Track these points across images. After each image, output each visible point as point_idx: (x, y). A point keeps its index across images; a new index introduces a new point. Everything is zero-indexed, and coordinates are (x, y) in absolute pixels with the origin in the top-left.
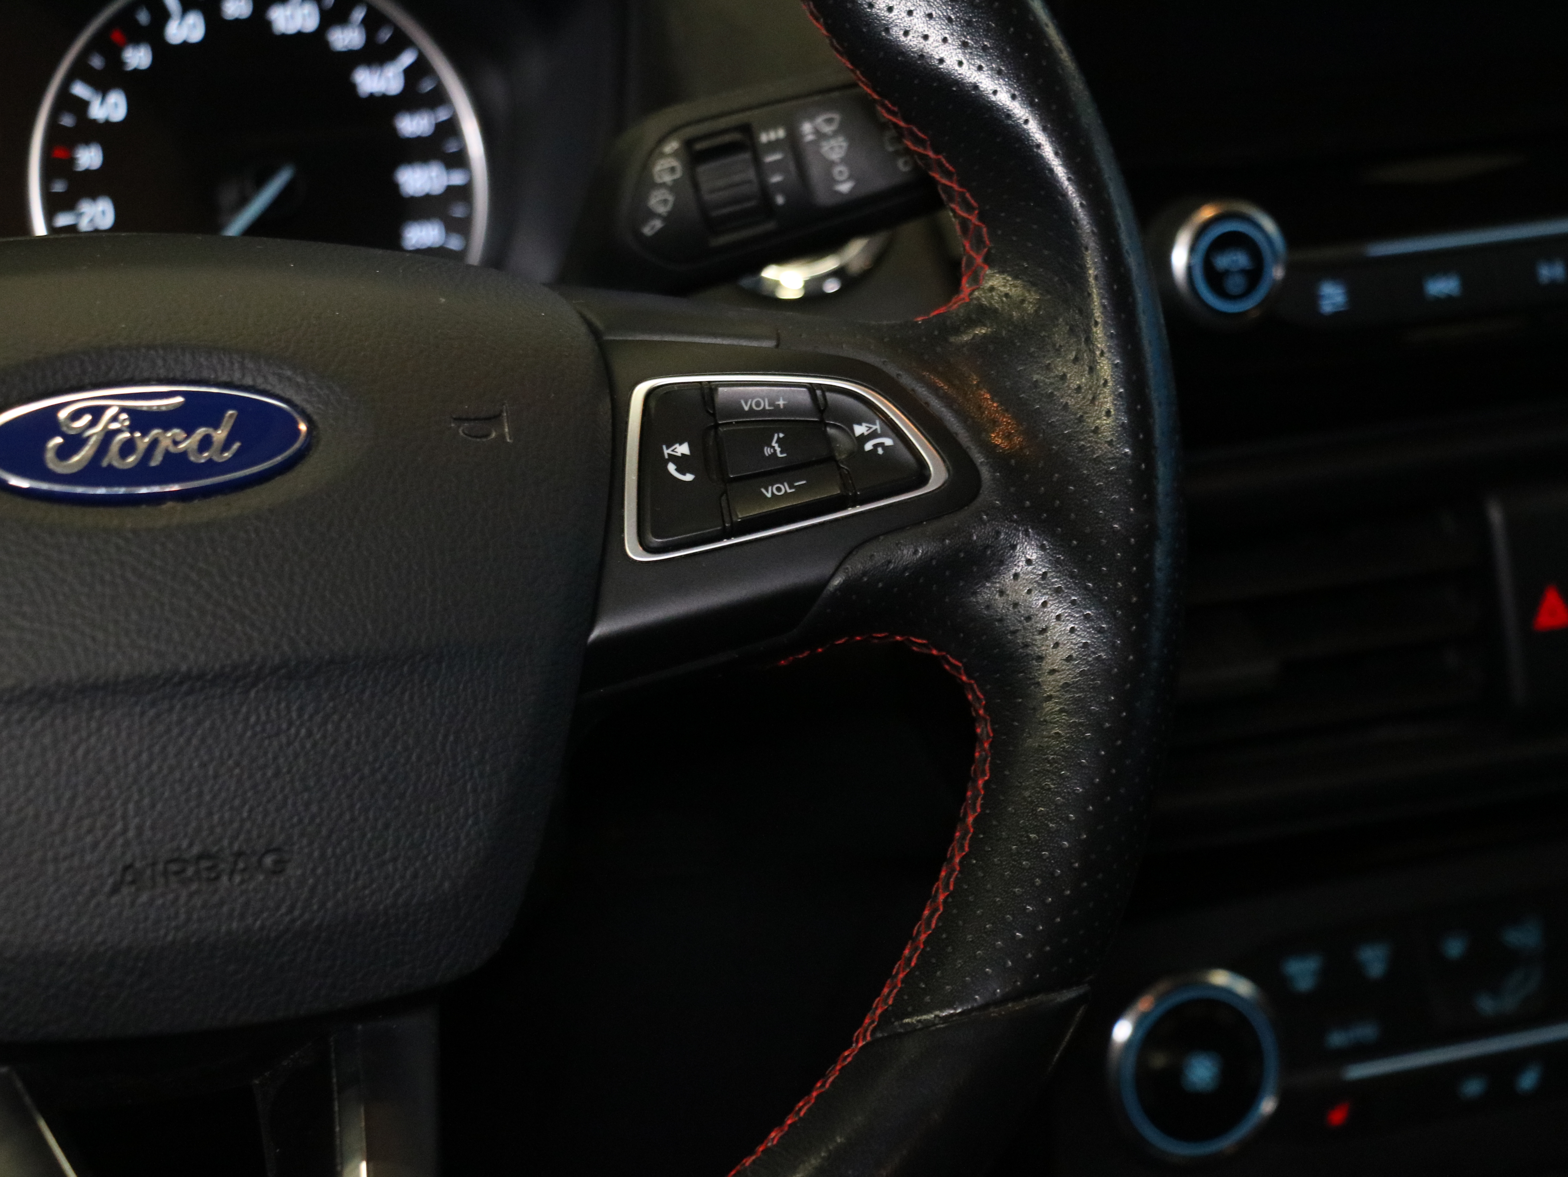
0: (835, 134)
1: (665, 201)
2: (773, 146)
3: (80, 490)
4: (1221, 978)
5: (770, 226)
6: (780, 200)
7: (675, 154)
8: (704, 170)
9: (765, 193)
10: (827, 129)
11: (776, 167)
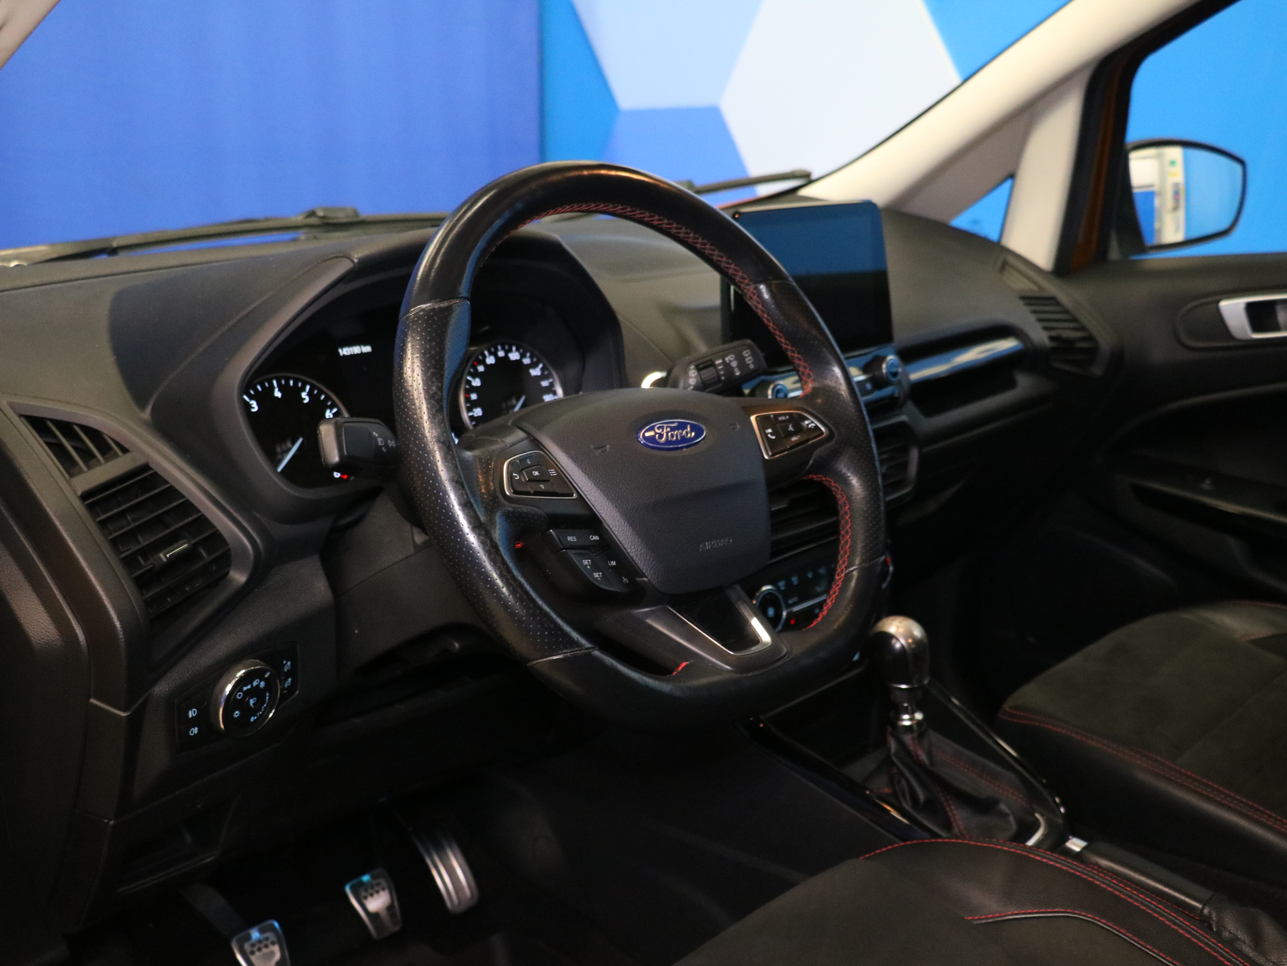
0: (734, 360)
1: (694, 381)
2: (720, 364)
3: (667, 447)
4: (765, 588)
5: (720, 385)
6: (723, 378)
7: (694, 369)
8: (702, 372)
9: (719, 376)
10: (732, 359)
11: (721, 370)
